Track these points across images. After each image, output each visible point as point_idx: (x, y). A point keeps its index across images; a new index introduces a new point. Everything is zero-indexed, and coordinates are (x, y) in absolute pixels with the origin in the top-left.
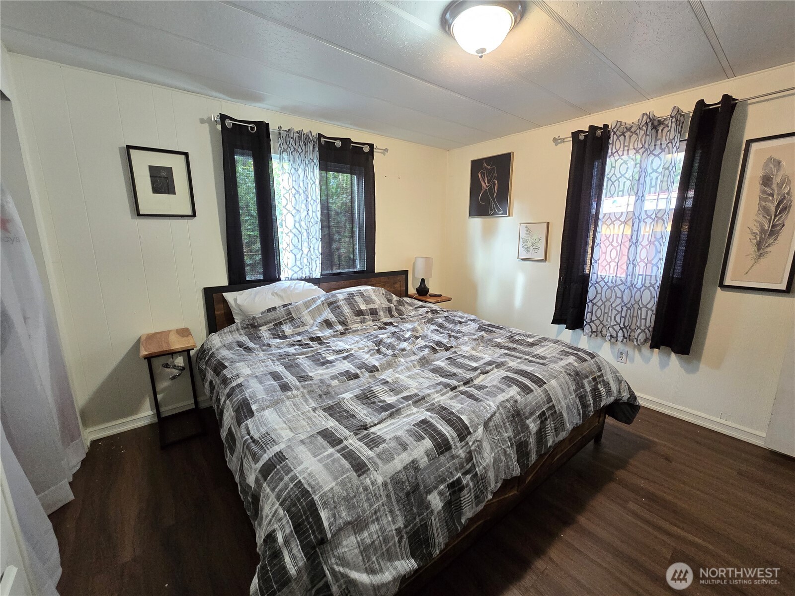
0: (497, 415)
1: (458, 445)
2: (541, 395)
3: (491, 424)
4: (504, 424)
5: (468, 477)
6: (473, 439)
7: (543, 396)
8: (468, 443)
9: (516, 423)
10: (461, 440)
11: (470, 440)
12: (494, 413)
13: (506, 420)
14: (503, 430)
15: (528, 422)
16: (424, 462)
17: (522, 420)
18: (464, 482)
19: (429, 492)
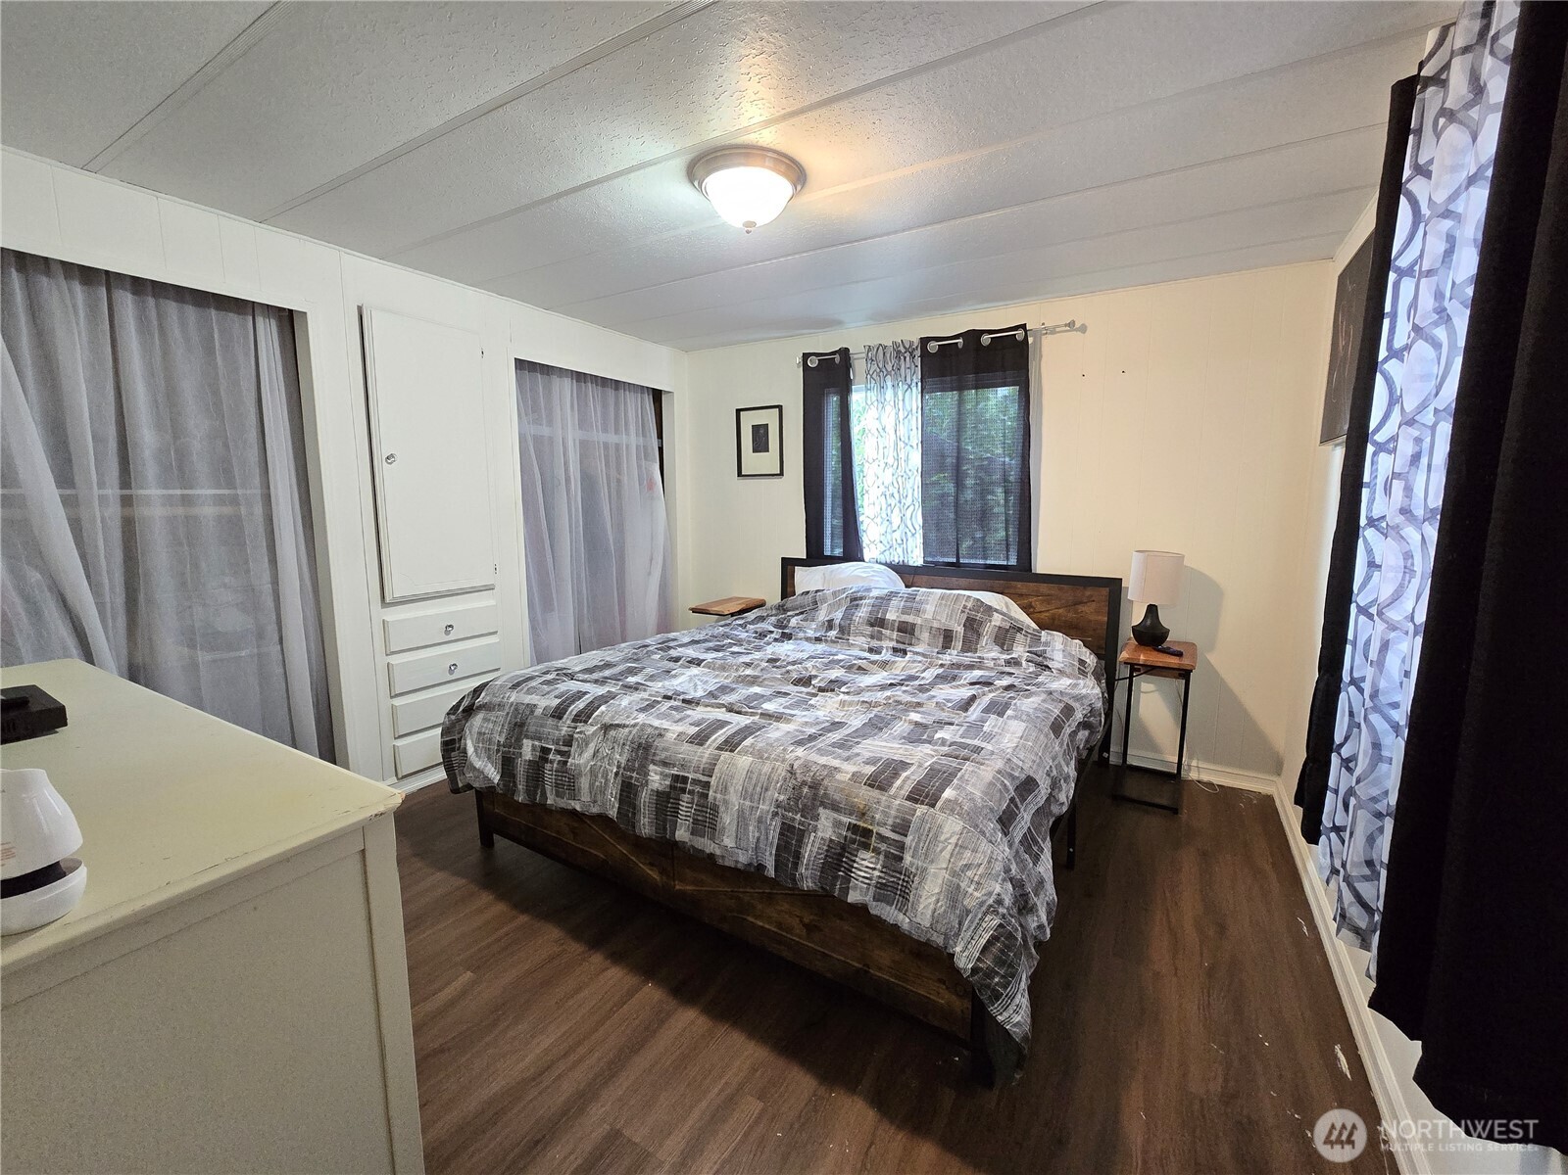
0: (627, 730)
1: (569, 722)
2: (702, 757)
3: (613, 733)
4: (624, 744)
5: (559, 758)
6: (583, 729)
7: (704, 760)
8: (576, 728)
9: (637, 754)
10: (574, 721)
11: (581, 727)
12: (624, 726)
13: (629, 743)
14: (618, 749)
15: (652, 767)
16: (539, 712)
17: (646, 759)
18: (551, 757)
19: (527, 737)
